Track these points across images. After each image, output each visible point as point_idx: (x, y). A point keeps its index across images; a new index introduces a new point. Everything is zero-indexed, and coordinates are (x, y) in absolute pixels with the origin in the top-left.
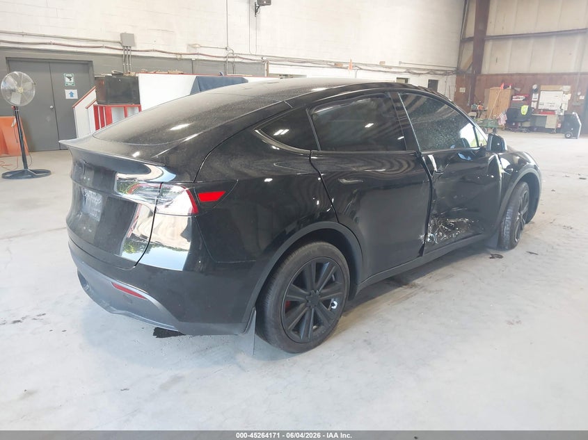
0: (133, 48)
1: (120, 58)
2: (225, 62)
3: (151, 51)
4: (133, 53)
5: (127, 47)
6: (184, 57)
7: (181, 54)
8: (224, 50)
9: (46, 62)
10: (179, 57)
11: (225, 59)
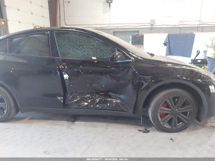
0: (154, 25)
1: (149, 29)
2: (198, 27)
3: (162, 25)
4: (154, 27)
5: (153, 25)
6: (176, 26)
7: (175, 25)
8: (198, 22)
9: (125, 32)
10: (174, 26)
11: (198, 26)
